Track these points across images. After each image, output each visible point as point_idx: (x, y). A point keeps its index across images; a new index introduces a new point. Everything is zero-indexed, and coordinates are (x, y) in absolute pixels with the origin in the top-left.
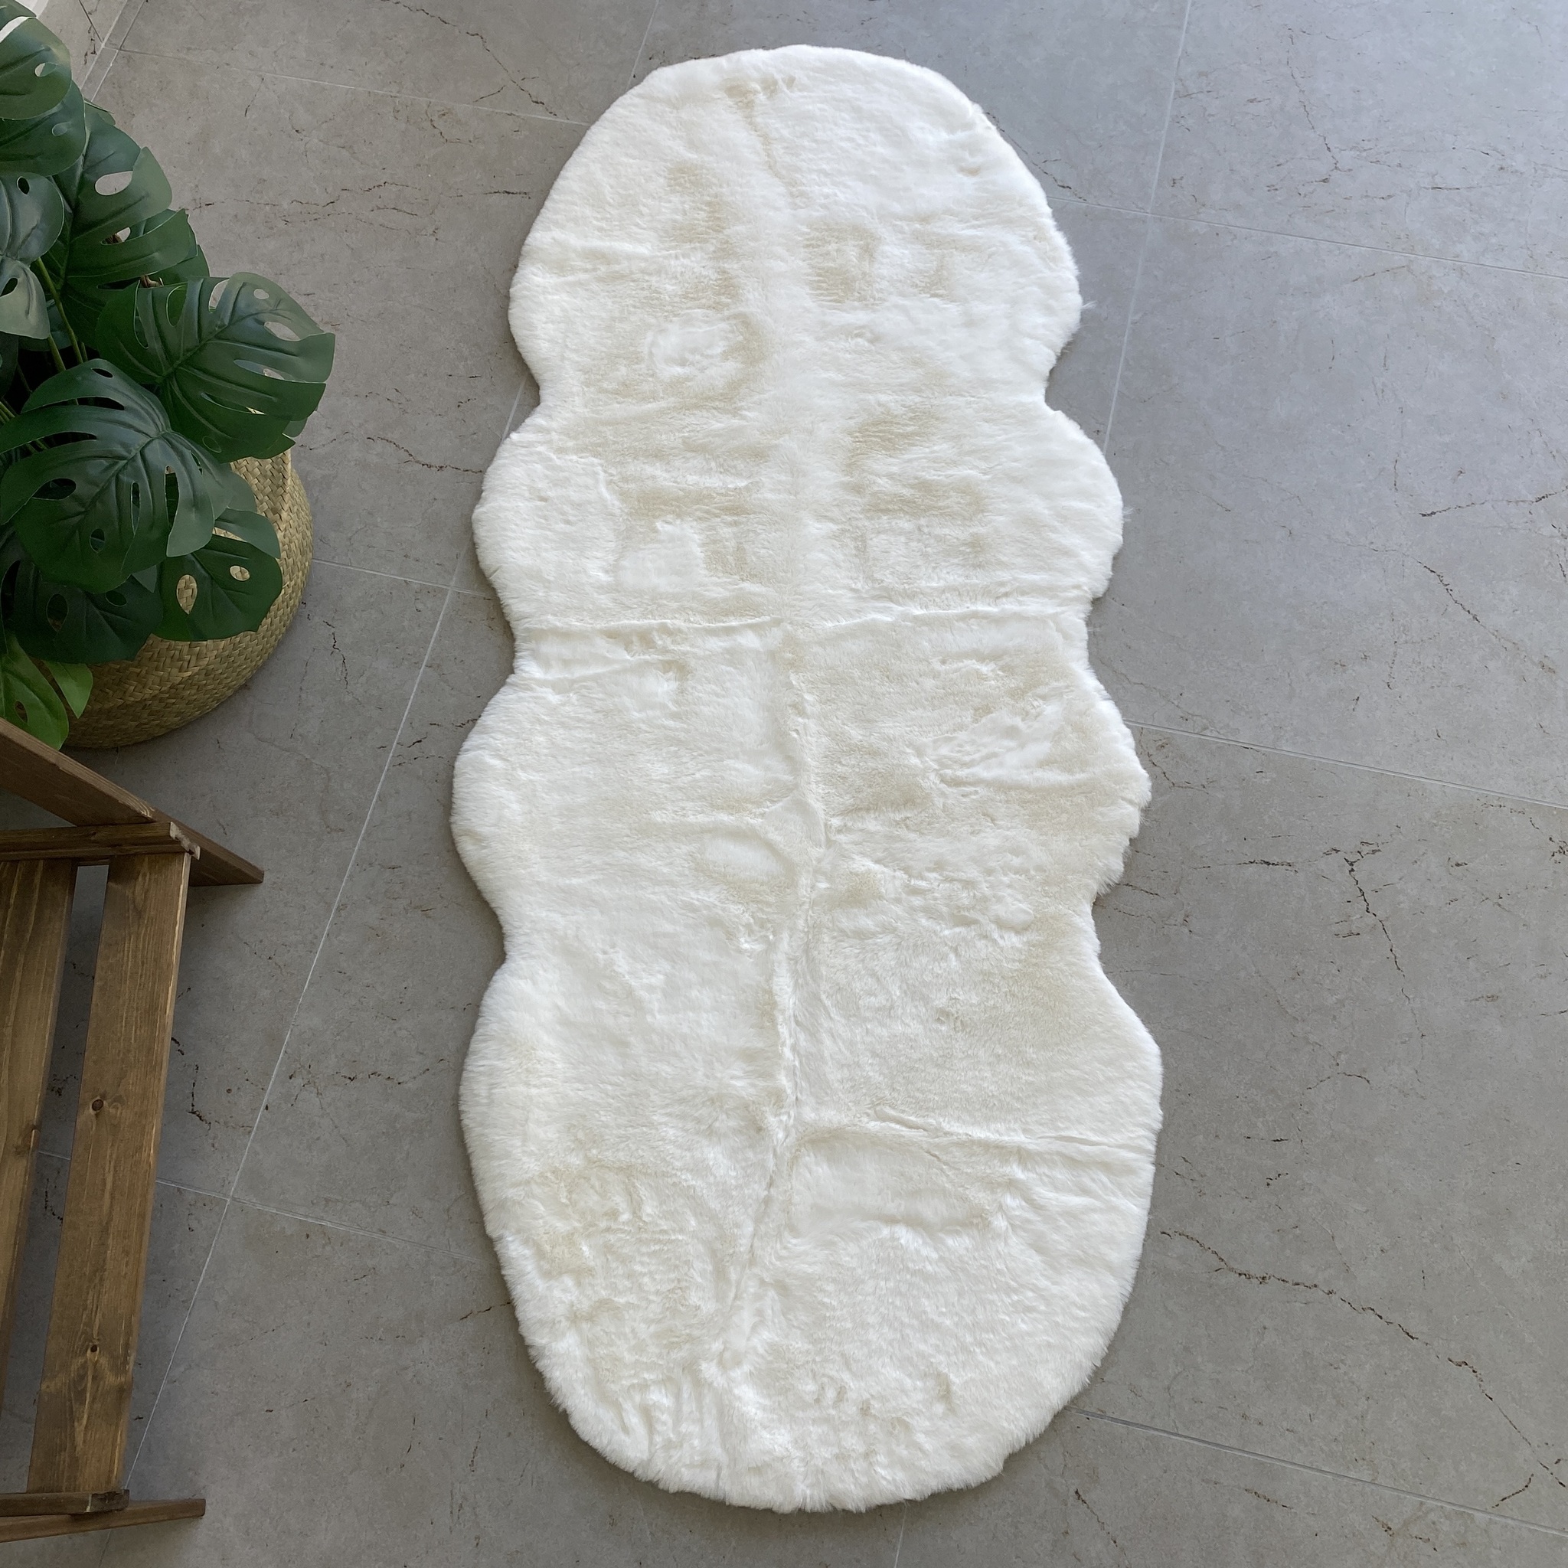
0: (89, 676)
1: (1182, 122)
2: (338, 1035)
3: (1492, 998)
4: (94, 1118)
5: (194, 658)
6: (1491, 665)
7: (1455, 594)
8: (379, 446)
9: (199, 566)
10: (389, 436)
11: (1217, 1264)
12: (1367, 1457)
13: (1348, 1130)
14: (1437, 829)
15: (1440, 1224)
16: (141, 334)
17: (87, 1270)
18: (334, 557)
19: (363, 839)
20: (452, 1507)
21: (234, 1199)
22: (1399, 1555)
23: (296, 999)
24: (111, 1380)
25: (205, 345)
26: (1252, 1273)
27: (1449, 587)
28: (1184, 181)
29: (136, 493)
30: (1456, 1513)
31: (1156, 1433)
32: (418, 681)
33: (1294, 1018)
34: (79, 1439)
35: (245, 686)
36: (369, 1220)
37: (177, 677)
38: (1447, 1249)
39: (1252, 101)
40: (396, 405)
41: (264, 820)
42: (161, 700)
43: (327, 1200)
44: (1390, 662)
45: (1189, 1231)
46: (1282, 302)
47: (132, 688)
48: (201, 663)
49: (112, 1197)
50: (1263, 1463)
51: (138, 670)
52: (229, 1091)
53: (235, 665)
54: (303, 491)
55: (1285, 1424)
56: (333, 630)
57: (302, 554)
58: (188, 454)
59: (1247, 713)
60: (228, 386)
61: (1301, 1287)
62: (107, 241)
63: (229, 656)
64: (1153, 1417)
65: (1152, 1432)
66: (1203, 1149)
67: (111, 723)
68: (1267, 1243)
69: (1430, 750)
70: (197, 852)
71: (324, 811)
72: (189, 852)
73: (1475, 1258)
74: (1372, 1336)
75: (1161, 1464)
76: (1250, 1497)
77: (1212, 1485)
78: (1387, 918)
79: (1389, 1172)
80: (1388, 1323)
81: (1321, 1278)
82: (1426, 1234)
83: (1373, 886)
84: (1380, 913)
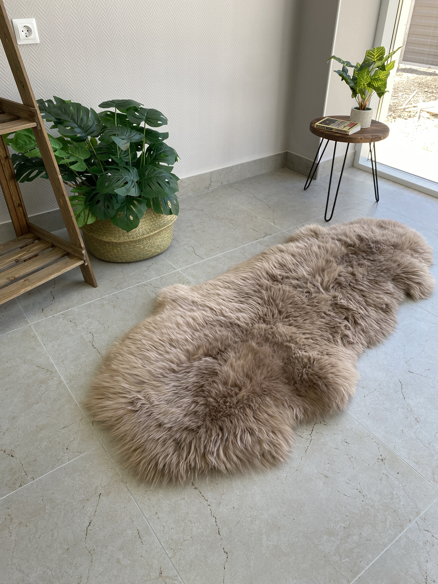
0: (95, 220)
2: (77, 314)
3: (326, 477)
4: (23, 281)
6: (400, 410)
7: (403, 390)
10: (194, 248)
12: (175, 551)
14: (348, 431)
15: (256, 514)
19: (119, 292)
21: (31, 324)
23: (78, 305)
26: (195, 485)
27: (403, 388)
31: (132, 498)
36: (45, 342)
38: (252, 522)
41: (107, 281)
43: (43, 334)
44: (370, 392)
50: (148, 527)
52: (51, 310)
55: (164, 524)
56: (152, 265)
61: (203, 498)
69: (363, 415)
70: (86, 264)
71: (118, 285)
72: (84, 261)
73: (257, 531)
74: (209, 525)
75: (125, 505)
76: (136, 532)
77: (131, 521)
78: (314, 440)
79: (255, 492)
80: (216, 525)
81: (210, 500)
82: (249, 513)
83: (317, 431)
84: (313, 438)
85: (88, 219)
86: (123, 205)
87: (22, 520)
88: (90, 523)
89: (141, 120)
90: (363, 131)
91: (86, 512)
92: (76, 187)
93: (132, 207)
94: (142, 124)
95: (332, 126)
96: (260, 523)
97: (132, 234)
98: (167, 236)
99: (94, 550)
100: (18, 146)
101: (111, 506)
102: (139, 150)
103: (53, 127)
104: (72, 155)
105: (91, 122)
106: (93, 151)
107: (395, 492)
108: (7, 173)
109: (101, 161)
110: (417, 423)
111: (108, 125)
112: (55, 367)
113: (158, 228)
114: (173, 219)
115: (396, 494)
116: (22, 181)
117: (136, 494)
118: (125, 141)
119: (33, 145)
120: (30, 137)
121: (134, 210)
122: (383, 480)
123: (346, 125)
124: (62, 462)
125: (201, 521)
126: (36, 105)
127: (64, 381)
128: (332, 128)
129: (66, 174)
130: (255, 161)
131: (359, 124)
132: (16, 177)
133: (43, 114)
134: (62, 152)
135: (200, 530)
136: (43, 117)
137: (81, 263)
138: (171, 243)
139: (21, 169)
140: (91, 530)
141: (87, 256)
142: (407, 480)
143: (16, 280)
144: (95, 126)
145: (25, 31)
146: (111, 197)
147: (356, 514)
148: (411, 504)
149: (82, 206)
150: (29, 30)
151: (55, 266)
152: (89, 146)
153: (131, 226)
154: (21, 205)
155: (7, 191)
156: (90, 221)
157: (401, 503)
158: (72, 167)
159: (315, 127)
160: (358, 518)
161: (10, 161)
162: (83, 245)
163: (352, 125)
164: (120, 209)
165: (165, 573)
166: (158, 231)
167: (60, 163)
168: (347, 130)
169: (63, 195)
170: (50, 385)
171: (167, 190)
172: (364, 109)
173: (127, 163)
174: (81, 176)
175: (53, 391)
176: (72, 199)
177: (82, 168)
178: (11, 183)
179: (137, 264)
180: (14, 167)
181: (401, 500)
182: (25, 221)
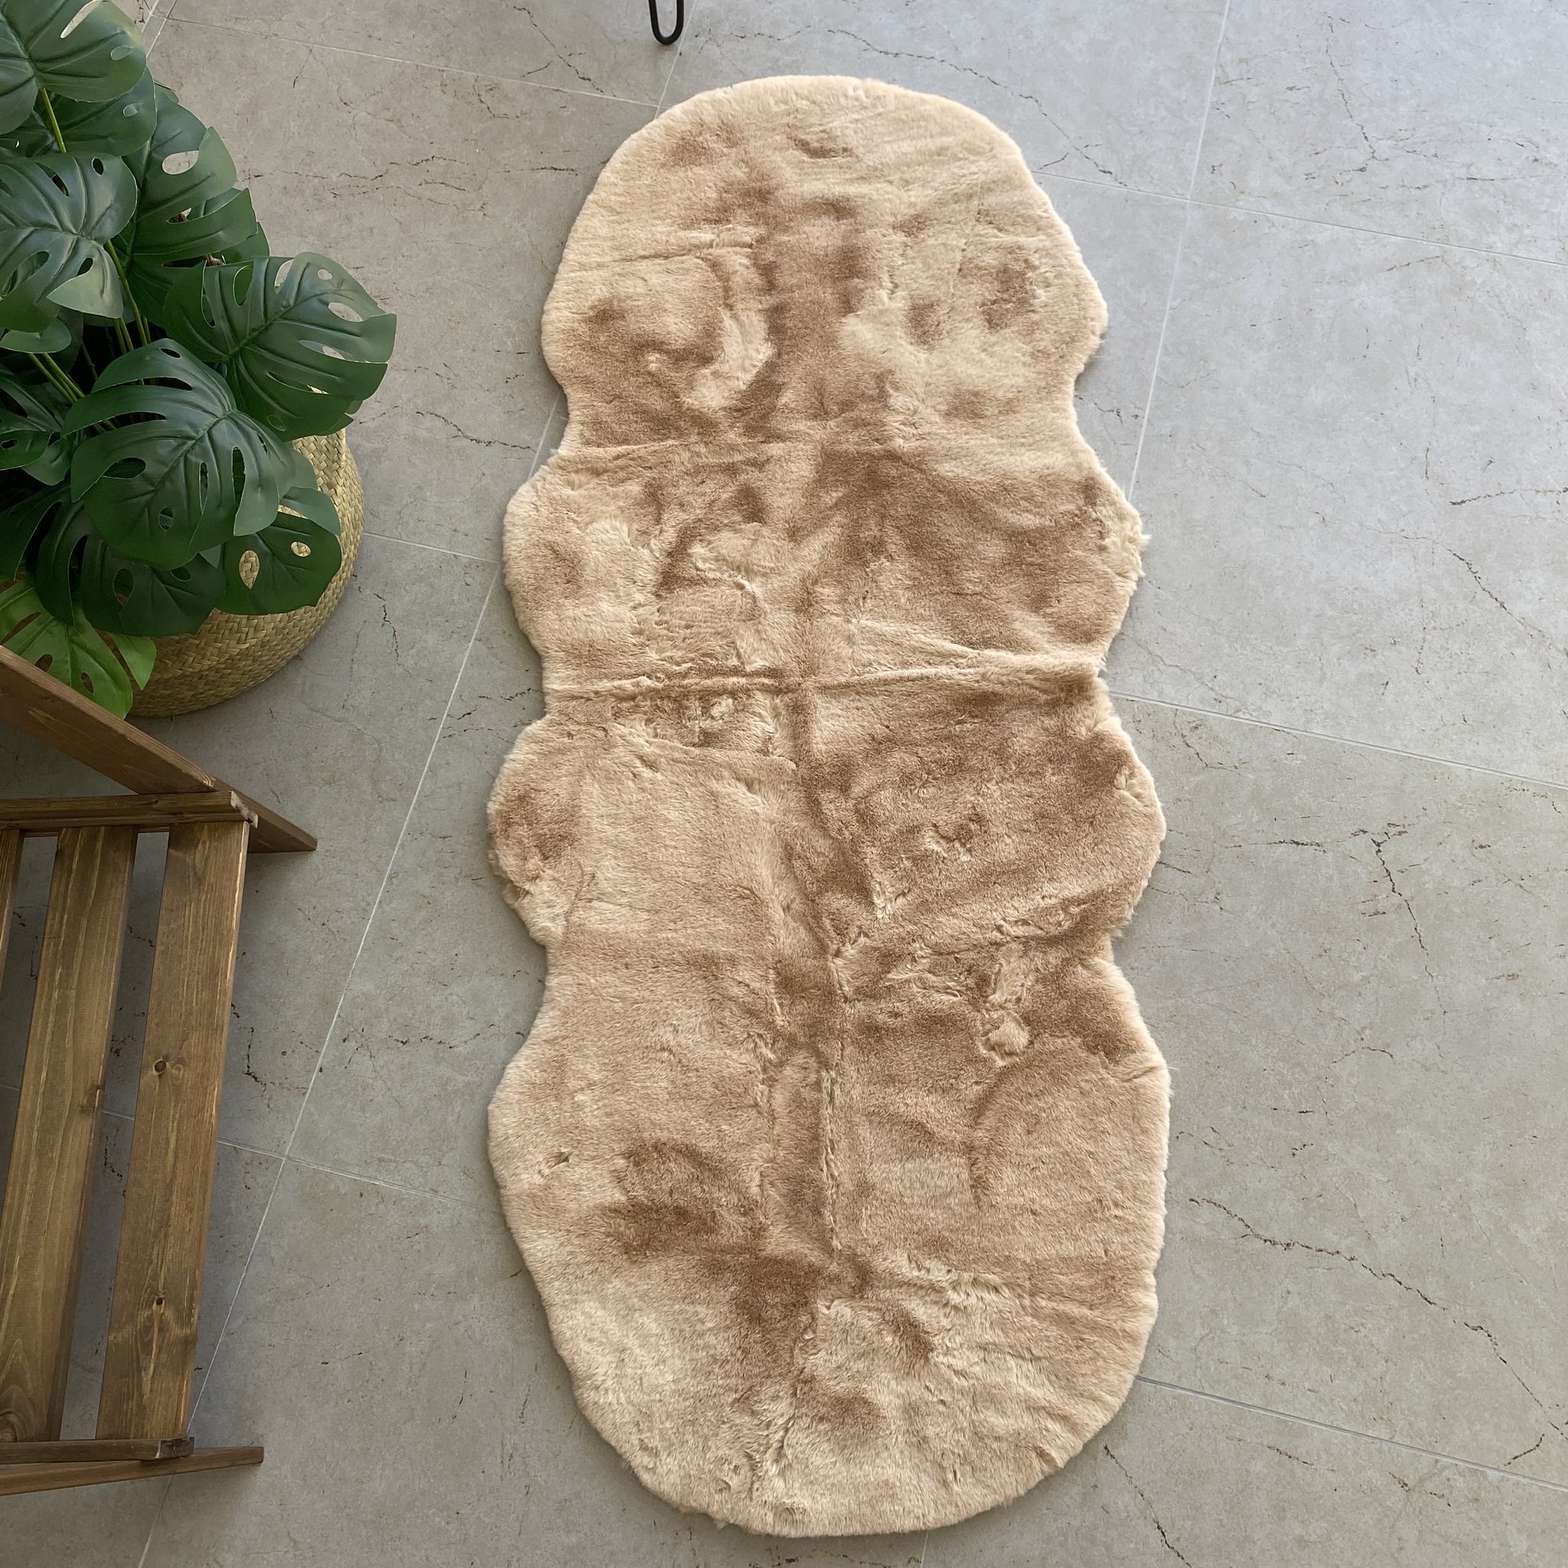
0: (153, 649)
1: (1223, 109)
2: (390, 999)
3: (1513, 977)
4: (157, 1080)
5: (252, 630)
6: (1517, 652)
7: (1483, 582)
8: (428, 421)
9: (261, 542)
10: (438, 411)
11: (1243, 1230)
12: (1385, 1417)
13: (1371, 1103)
14: (1462, 812)
15: (1458, 1194)
16: (208, 311)
17: (153, 1226)
18: (384, 530)
19: (415, 809)
20: (502, 1456)
21: (289, 1158)
22: (1414, 1509)
23: (350, 964)
24: (176, 1331)
25: (271, 324)
26: (1277, 1240)
27: (1478, 575)
28: (1223, 168)
29: (204, 472)
30: (1470, 1470)
31: (1182, 1392)
32: (467, 654)
33: (1321, 994)
34: (147, 1388)
35: (297, 657)
36: (420, 1179)
37: (235, 649)
38: (1465, 1218)
39: (1291, 89)
40: (445, 380)
41: (317, 788)
42: (217, 671)
43: (381, 1160)
44: (1419, 648)
45: (1216, 1198)
46: (1318, 290)
47: (191, 659)
48: (258, 635)
49: (176, 1157)
50: (1284, 1422)
51: (197, 642)
52: (284, 1053)
53: (290, 637)
54: (354, 465)
55: (1307, 1385)
56: (384, 603)
57: (355, 528)
58: (254, 434)
59: (1279, 696)
60: (294, 366)
61: (1324, 1253)
62: (173, 220)
63: (283, 628)
64: (1180, 1377)
65: (1179, 1391)
66: (1232, 1120)
67: (168, 692)
68: (1292, 1211)
69: (1456, 734)
72: (248, 820)
73: (1492, 1227)
74: (1392, 1302)
75: (1187, 1421)
76: (1272, 1453)
77: (1236, 1443)
78: (1412, 899)
79: (1411, 1144)
80: (1407, 1289)
81: (1343, 1245)
82: (1444, 1203)
83: (1400, 867)
84: (1406, 893)
88: (1159, 1528)
91: (1123, 1515)
96: (1484, 1206)
101: (1159, 1451)
125: (1371, 1308)
135: (1387, 1330)
140: (1178, 1539)
165: (1411, 1477)
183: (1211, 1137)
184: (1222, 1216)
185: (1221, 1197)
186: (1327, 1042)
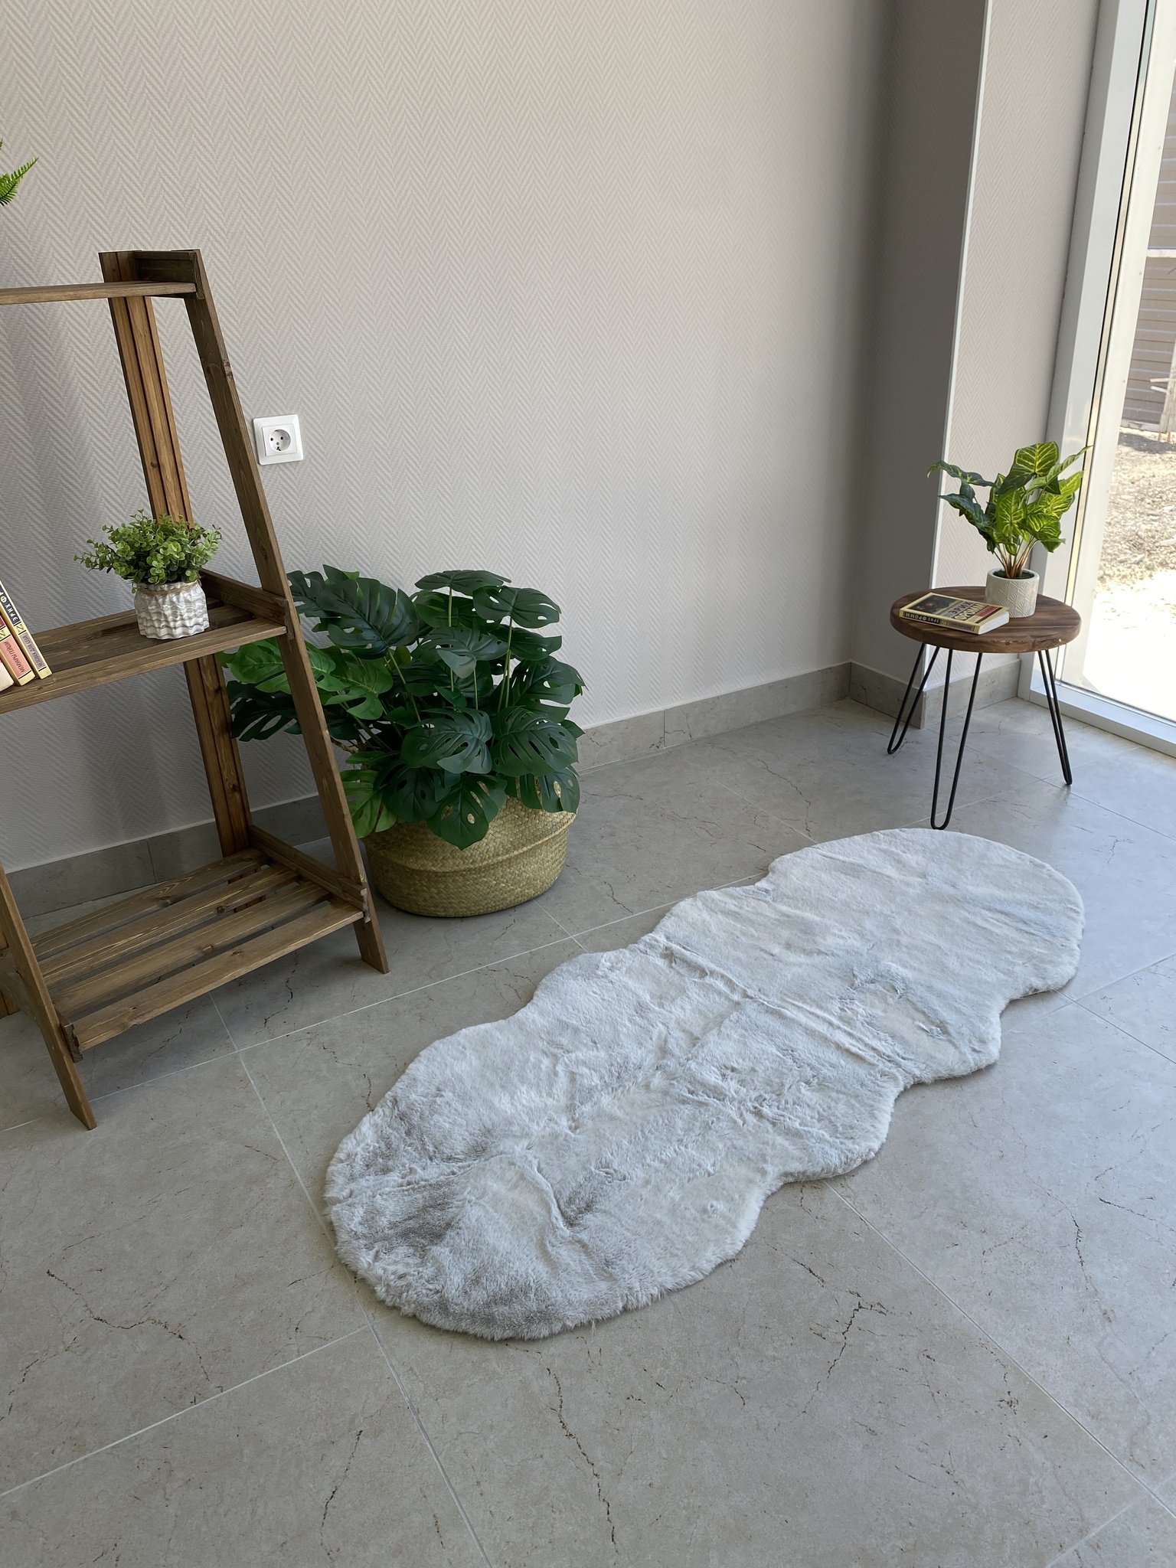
0: (394, 820)
2: (340, 1033)
3: (872, 1432)
4: (231, 954)
6: (1067, 1289)
7: (1080, 1244)
11: (556, 1406)
13: (703, 1415)
14: (935, 1332)
15: (700, 1504)
21: (238, 1052)
23: (343, 1013)
26: (568, 1427)
27: (1080, 1239)
33: (739, 1344)
38: (689, 1519)
43: (263, 1075)
44: (998, 1243)
45: (562, 1380)
46: (1115, 1071)
50: (458, 1512)
52: (285, 1022)
55: (492, 1509)
59: (881, 1206)
61: (585, 1457)
65: (428, 1444)
68: (594, 1422)
69: (975, 1296)
70: (368, 920)
71: (433, 969)
72: (364, 913)
73: (700, 1540)
74: (592, 1518)
75: (413, 1461)
76: (432, 1520)
77: (421, 1495)
78: (851, 1346)
79: (702, 1454)
80: (609, 1520)
81: (600, 1464)
82: (686, 1500)
83: (861, 1326)
84: (850, 1340)
85: (378, 818)
86: (455, 791)
87: (193, 1475)
88: (334, 1492)
89: (504, 612)
90: (1015, 624)
91: (327, 1468)
92: (356, 749)
93: (474, 796)
94: (506, 621)
95: (942, 615)
96: (708, 1525)
97: (472, 854)
98: (552, 858)
99: (339, 1550)
100: (246, 670)
101: (382, 1459)
102: (498, 671)
103: (319, 628)
104: (354, 685)
105: (397, 617)
106: (399, 676)
107: (1032, 1480)
108: (216, 723)
109: (416, 699)
110: (1107, 1324)
111: (433, 623)
112: (284, 1148)
113: (530, 842)
114: (565, 820)
115: (1036, 1483)
116: (245, 739)
117: (436, 1438)
118: (467, 659)
119: (276, 667)
120: (270, 652)
121: (479, 801)
122: (1006, 1449)
123: (973, 611)
124: (283, 1356)
125: (576, 1508)
126: (287, 584)
127: (301, 1182)
128: (940, 620)
129: (340, 724)
130: (771, 686)
131: (1005, 608)
132: (232, 728)
133: (298, 604)
134: (334, 680)
135: (570, 1528)
136: (299, 610)
137: (357, 916)
138: (561, 874)
139: (245, 713)
140: (335, 1507)
141: (371, 902)
142: (1064, 1454)
143: (215, 952)
144: (405, 625)
145: (277, 439)
146: (431, 775)
147: (933, 1523)
148: (1068, 1509)
149: (367, 792)
150: (284, 437)
151: (298, 924)
152: (392, 663)
153: (470, 835)
154: (237, 788)
155: (212, 760)
156: (383, 825)
157: (1045, 1506)
158: (353, 711)
159: (901, 615)
160: (938, 1531)
161: (225, 697)
162: (363, 878)
163: (988, 611)
164: (450, 800)
166: (529, 847)
167: (329, 702)
168: (973, 624)
169: (330, 771)
170: (270, 1188)
171: (551, 760)
172: (1017, 576)
173: (470, 700)
174: (371, 726)
175: (276, 1200)
176: (347, 777)
177: (373, 713)
178: (223, 741)
179: (480, 921)
180: (231, 708)
181: (1046, 1500)
182: (243, 823)
183: (594, 1352)
184: (554, 1389)
185: (565, 1382)
186: (714, 1366)
